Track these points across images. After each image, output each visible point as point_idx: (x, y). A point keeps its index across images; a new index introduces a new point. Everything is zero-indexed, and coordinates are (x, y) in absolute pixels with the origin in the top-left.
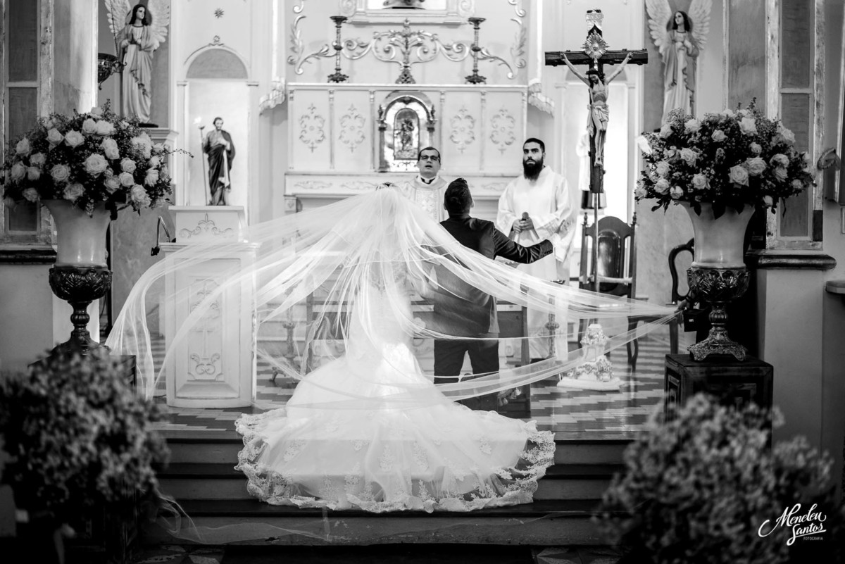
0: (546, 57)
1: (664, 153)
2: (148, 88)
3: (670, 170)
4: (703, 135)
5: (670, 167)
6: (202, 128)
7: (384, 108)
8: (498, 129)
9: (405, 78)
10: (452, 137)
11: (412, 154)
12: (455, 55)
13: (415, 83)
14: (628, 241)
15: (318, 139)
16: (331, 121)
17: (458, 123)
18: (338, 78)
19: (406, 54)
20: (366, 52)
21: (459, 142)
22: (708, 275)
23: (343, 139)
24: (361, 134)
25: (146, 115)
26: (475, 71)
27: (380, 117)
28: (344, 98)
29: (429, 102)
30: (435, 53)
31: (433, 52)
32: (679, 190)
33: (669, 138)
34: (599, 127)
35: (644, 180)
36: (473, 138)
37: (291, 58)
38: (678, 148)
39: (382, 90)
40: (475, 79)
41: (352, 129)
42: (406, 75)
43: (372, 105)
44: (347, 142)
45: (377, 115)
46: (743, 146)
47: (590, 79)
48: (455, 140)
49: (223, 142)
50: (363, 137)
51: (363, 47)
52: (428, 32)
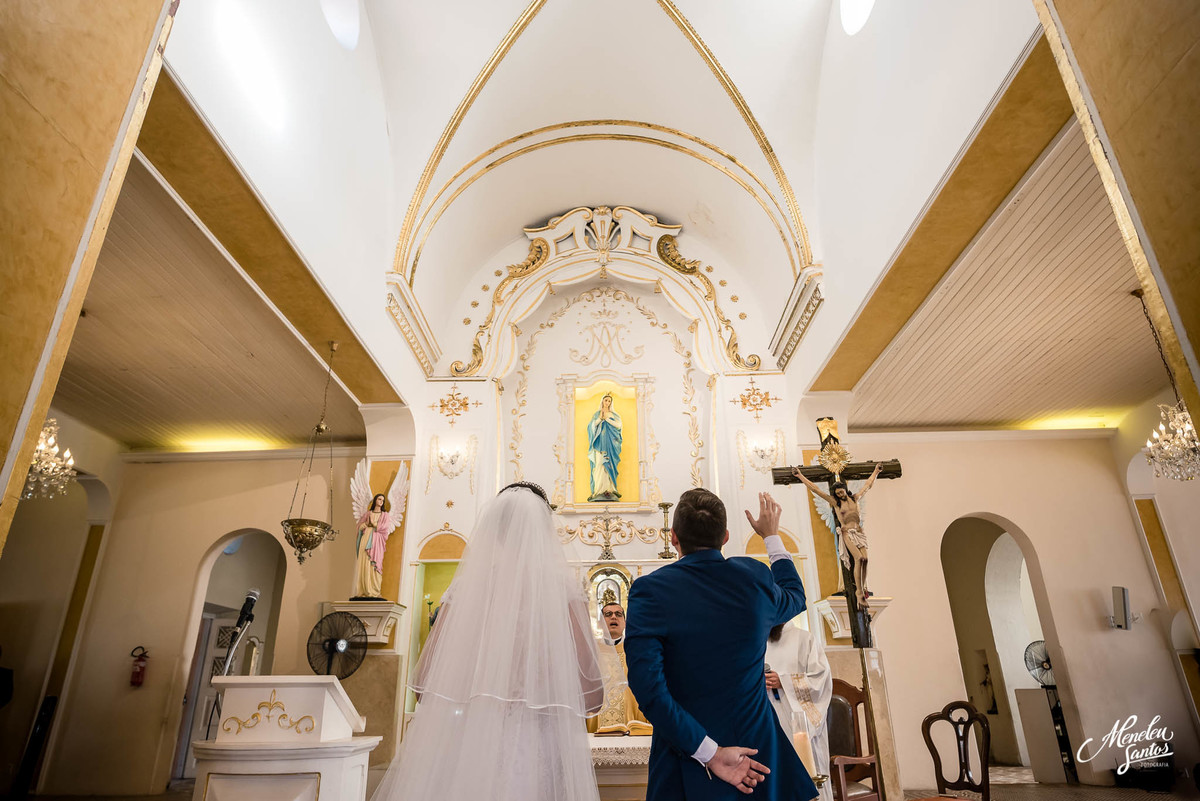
2: (379, 565)
6: (430, 604)
9: (607, 556)
12: (648, 538)
13: (614, 558)
14: (861, 707)
19: (608, 539)
20: (573, 537)
25: (377, 591)
31: (630, 536)
34: (858, 556)
39: (586, 566)
40: (667, 555)
42: (607, 553)
45: (582, 586)
51: (571, 533)
52: (625, 519)
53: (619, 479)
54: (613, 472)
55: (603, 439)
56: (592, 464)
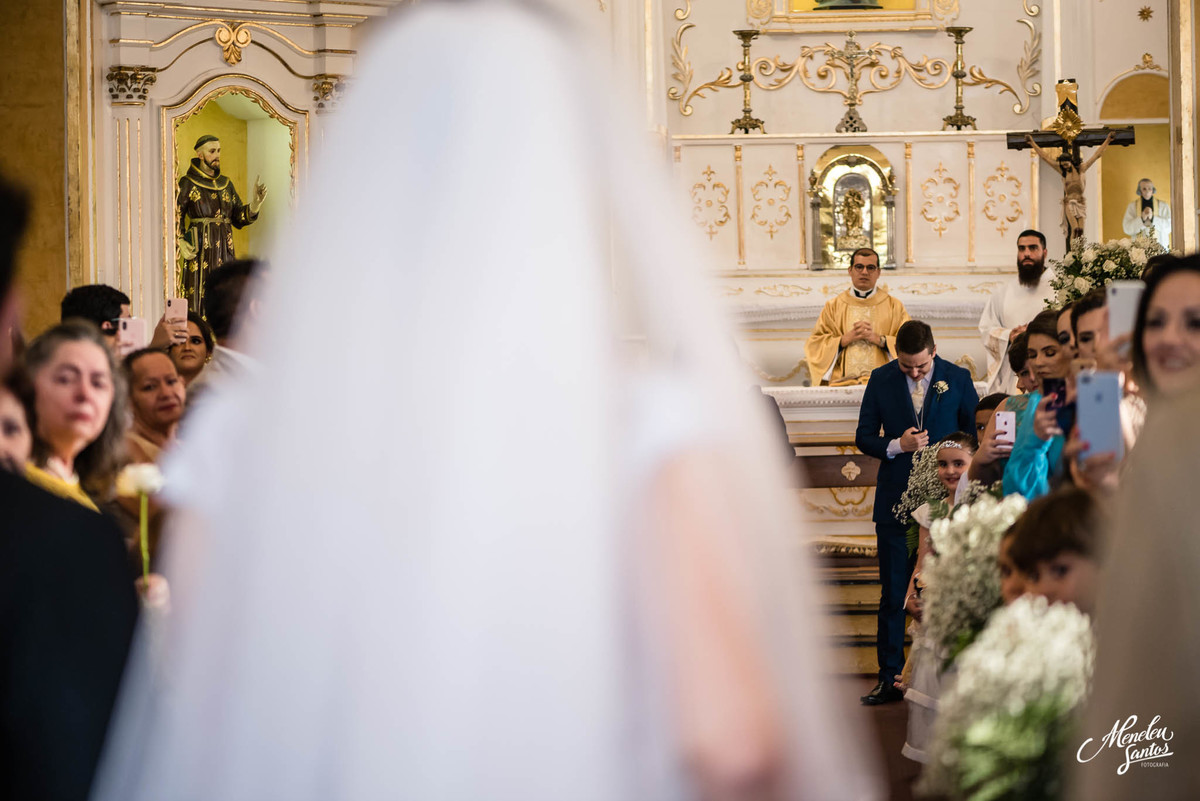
0: (1008, 139)
7: (818, 172)
8: (995, 198)
9: (851, 122)
10: (924, 212)
11: (862, 242)
12: (930, 80)
13: (865, 130)
15: (718, 220)
16: (738, 193)
17: (932, 190)
18: (747, 124)
20: (789, 78)
21: (936, 219)
23: (757, 219)
24: (785, 211)
26: (959, 108)
27: (812, 188)
28: (758, 156)
29: (885, 162)
30: (899, 77)
31: (896, 75)
36: (957, 212)
37: (673, 91)
39: (816, 142)
40: (958, 121)
41: (771, 202)
42: (851, 118)
43: (801, 167)
44: (763, 223)
45: (808, 185)
47: (1061, 166)
48: (929, 216)
50: (788, 215)
51: (785, 68)
52: (888, 42)
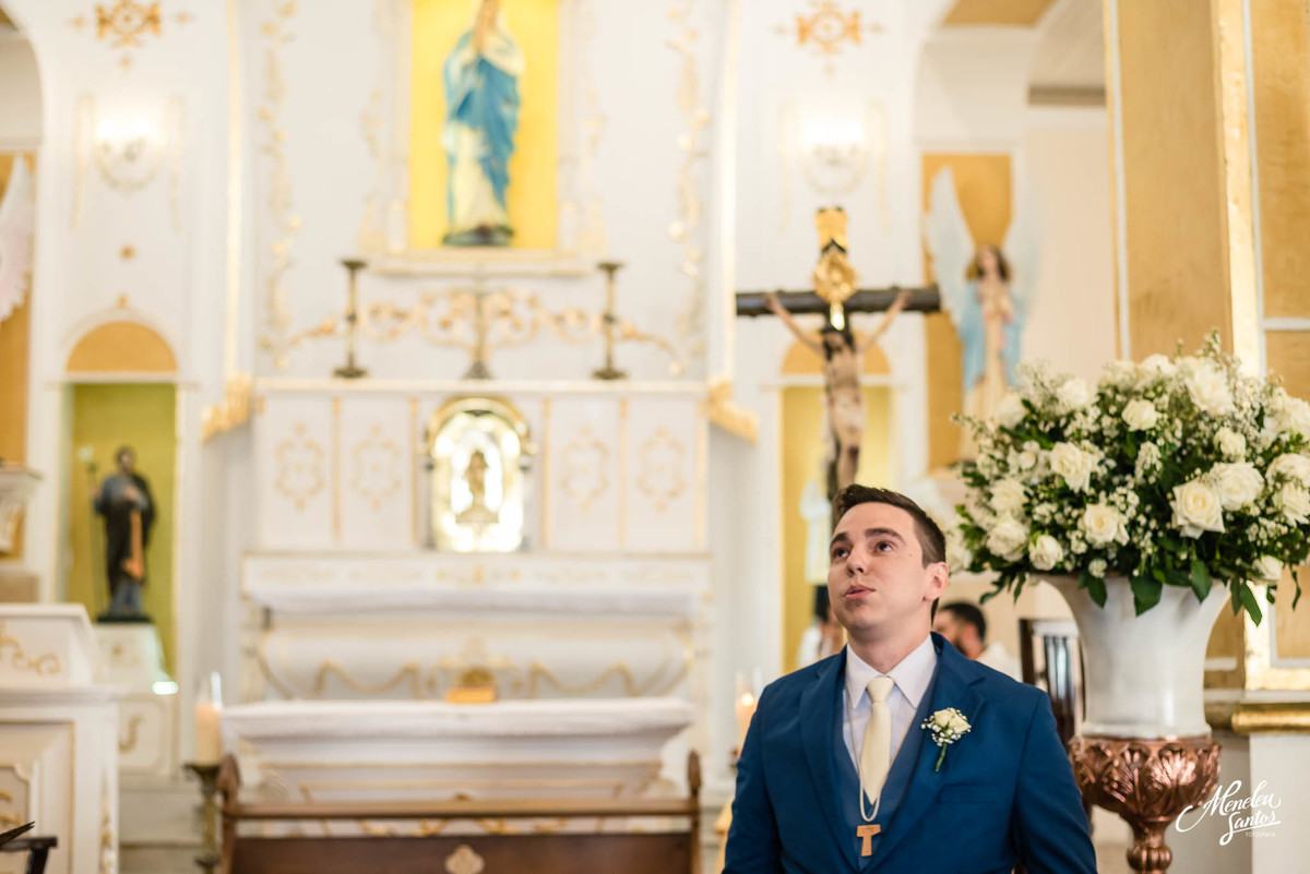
0: (738, 303)
1: (1010, 460)
3: (1026, 500)
4: (1105, 411)
5: (1026, 493)
6: (93, 469)
7: (434, 426)
8: (652, 469)
9: (478, 371)
10: (565, 484)
12: (573, 333)
13: (494, 380)
15: (310, 488)
16: (336, 453)
17: (576, 457)
18: (351, 372)
19: (481, 331)
20: (405, 328)
21: (579, 493)
22: (1123, 755)
23: (359, 489)
24: (392, 479)
26: (609, 361)
27: (424, 445)
28: (363, 410)
29: (520, 417)
30: (535, 329)
31: (532, 326)
32: (1048, 550)
33: (1019, 427)
34: (847, 442)
35: (962, 527)
36: (606, 484)
37: (266, 338)
38: (1042, 447)
40: (608, 374)
41: (376, 468)
42: (478, 367)
43: (411, 423)
44: (365, 493)
46: (1199, 439)
47: (825, 345)
48: (571, 490)
49: (132, 493)
50: (397, 484)
51: (400, 316)
52: (523, 290)
53: (512, 193)
54: (497, 176)
55: (477, 101)
56: (452, 160)
